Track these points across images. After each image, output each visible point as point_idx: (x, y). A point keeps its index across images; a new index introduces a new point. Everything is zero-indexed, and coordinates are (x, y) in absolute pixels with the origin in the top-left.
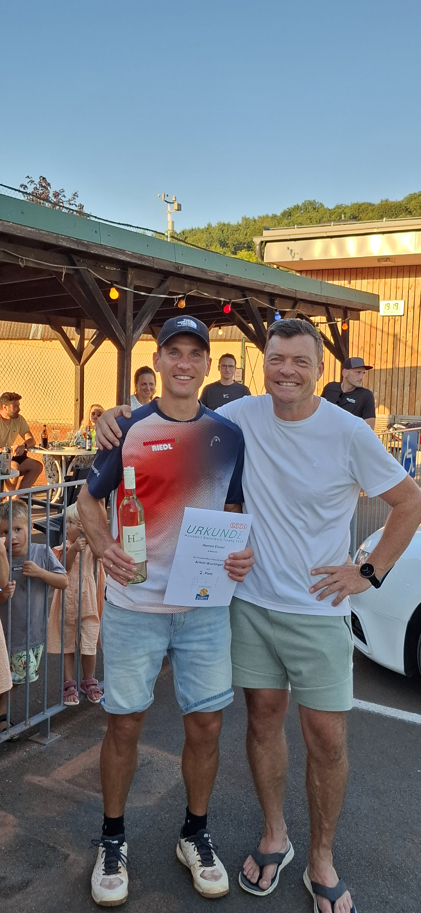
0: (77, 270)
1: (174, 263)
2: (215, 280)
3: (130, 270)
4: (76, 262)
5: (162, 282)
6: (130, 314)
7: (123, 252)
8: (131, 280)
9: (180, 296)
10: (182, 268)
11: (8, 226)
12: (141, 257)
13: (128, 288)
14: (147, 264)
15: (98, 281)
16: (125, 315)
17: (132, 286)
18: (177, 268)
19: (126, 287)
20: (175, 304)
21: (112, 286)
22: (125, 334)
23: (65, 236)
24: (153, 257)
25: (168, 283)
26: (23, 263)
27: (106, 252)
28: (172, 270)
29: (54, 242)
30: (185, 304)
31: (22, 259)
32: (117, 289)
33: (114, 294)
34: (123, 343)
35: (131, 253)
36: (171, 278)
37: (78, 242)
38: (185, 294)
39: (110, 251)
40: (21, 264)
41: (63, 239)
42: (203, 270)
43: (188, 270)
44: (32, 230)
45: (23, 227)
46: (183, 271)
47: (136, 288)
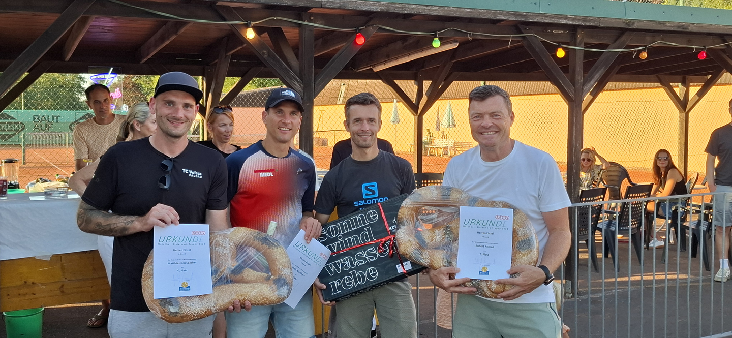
0: (524, 37)
1: (624, 20)
2: (676, 30)
3: (579, 30)
4: (523, 31)
5: (618, 37)
6: (579, 69)
7: (564, 17)
8: (581, 39)
9: (640, 48)
10: (633, 24)
11: (449, 10)
12: (585, 19)
13: (578, 47)
14: (592, 24)
15: (543, 42)
16: (574, 71)
17: (583, 44)
18: (628, 24)
19: (576, 46)
20: (634, 56)
21: (559, 47)
22: (574, 87)
23: (503, 11)
24: (598, 18)
25: (624, 38)
26: (471, 37)
27: (546, 19)
28: (623, 26)
29: (492, 17)
30: (646, 56)
31: (470, 34)
32: (564, 49)
33: (561, 54)
34: (572, 95)
35: (573, 17)
36: (627, 33)
37: (517, 14)
38: (646, 46)
39: (550, 18)
40: (469, 38)
41: (501, 14)
42: (660, 23)
43: (642, 24)
44: (471, 10)
45: (463, 10)
46: (635, 26)
47: (587, 45)
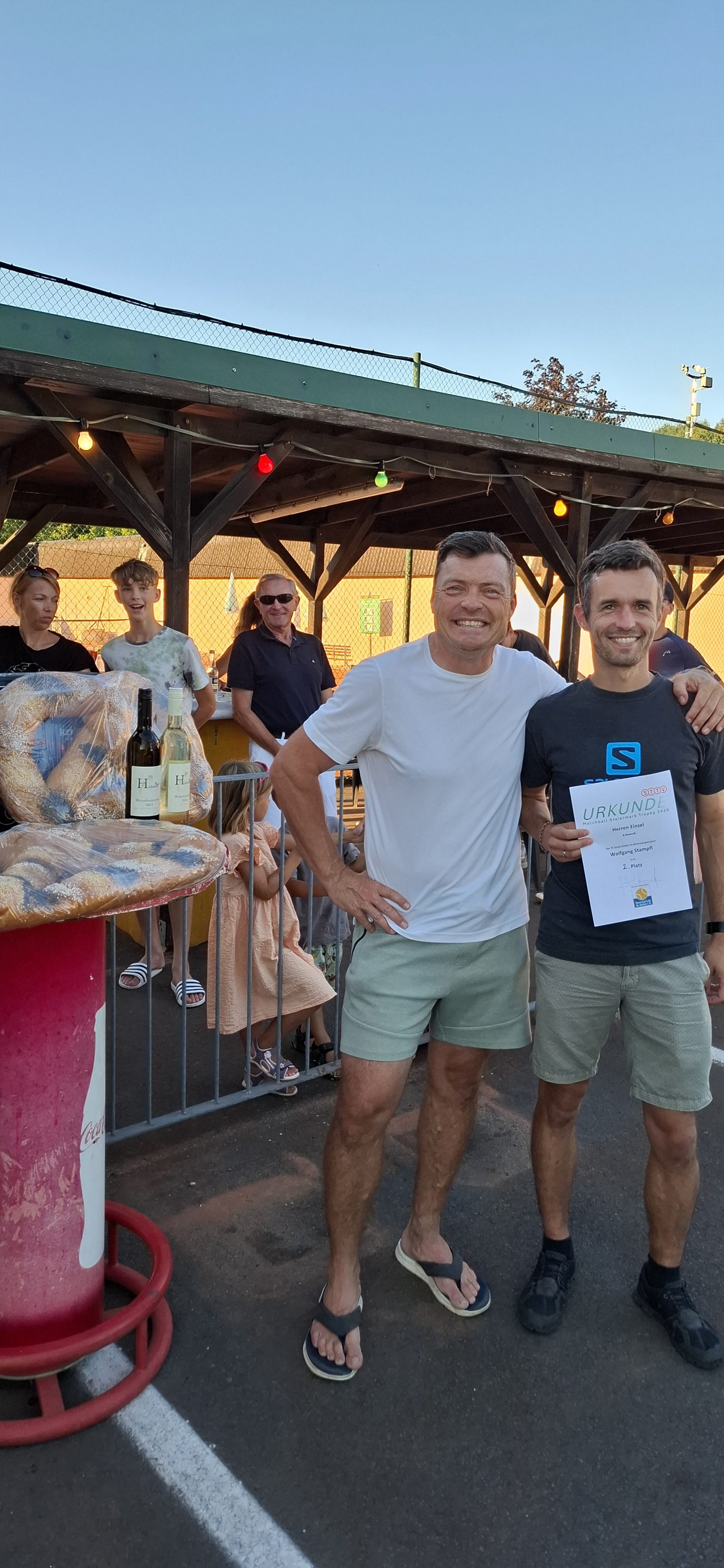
0: (508, 479)
1: (652, 462)
2: (716, 482)
3: (587, 474)
4: (508, 469)
5: (638, 489)
6: (584, 535)
7: (572, 451)
8: (588, 489)
9: (665, 508)
10: (664, 468)
11: (408, 426)
12: (600, 456)
13: (584, 500)
14: (608, 465)
15: (538, 491)
16: (576, 537)
17: (590, 497)
18: (657, 469)
19: (581, 499)
20: (656, 520)
21: (558, 498)
23: (488, 434)
24: (618, 455)
25: (646, 490)
26: (433, 473)
27: (546, 453)
28: (649, 471)
29: (470, 443)
30: (672, 519)
31: (432, 468)
32: (565, 501)
33: (560, 509)
35: (584, 451)
36: (650, 483)
37: (506, 441)
38: (673, 505)
39: (552, 450)
40: (430, 475)
41: (484, 439)
42: (698, 469)
43: (674, 469)
44: (441, 429)
45: (429, 427)
46: (666, 473)
47: (597, 499)
